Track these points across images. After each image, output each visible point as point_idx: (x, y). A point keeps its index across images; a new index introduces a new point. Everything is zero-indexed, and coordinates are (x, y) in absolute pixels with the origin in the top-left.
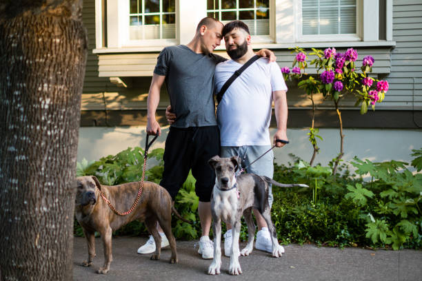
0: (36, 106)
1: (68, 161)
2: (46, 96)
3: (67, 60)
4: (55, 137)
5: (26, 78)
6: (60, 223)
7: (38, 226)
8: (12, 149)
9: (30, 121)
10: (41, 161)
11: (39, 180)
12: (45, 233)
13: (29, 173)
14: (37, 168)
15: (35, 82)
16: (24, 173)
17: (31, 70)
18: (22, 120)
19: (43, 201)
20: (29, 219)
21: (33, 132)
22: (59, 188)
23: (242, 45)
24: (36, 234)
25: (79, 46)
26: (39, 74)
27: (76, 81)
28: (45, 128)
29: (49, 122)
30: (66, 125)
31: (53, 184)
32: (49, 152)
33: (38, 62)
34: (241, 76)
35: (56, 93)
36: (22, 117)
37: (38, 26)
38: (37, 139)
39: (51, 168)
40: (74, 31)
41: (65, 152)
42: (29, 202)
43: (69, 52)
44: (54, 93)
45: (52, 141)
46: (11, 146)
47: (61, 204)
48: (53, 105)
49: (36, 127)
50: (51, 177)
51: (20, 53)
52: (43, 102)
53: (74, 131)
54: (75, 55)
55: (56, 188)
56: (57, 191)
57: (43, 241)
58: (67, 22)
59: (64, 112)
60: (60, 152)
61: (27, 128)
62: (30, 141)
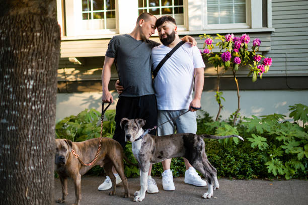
0: (23, 87)
1: (49, 128)
2: (30, 79)
3: (46, 50)
4: (38, 111)
5: (13, 65)
6: (44, 178)
7: (27, 181)
8: (4, 121)
9: (18, 99)
10: (28, 130)
11: (26, 145)
12: (32, 187)
13: (18, 140)
14: (25, 136)
15: (21, 68)
16: (15, 140)
17: (18, 58)
18: (11, 98)
19: (31, 162)
20: (20, 176)
21: (21, 107)
22: (43, 150)
23: (171, 34)
24: (26, 188)
25: (54, 38)
26: (24, 61)
27: (53, 66)
28: (31, 104)
29: (33, 99)
30: (47, 100)
31: (38, 147)
32: (34, 123)
33: (23, 52)
34: (171, 57)
35: (38, 76)
36: (11, 95)
37: (22, 23)
38: (24, 113)
39: (36, 136)
40: (51, 27)
41: (47, 122)
42: (20, 163)
43: (47, 43)
44: (36, 76)
45: (36, 114)
46: (3, 118)
47: (45, 163)
48: (36, 86)
49: (23, 104)
50: (36, 143)
51: (8, 45)
52: (28, 84)
53: (53, 105)
54: (52, 46)
55: (40, 151)
56: (41, 153)
57: (32, 193)
58: (45, 19)
59: (45, 91)
60: (42, 122)
61: (15, 104)
62: (18, 115)
